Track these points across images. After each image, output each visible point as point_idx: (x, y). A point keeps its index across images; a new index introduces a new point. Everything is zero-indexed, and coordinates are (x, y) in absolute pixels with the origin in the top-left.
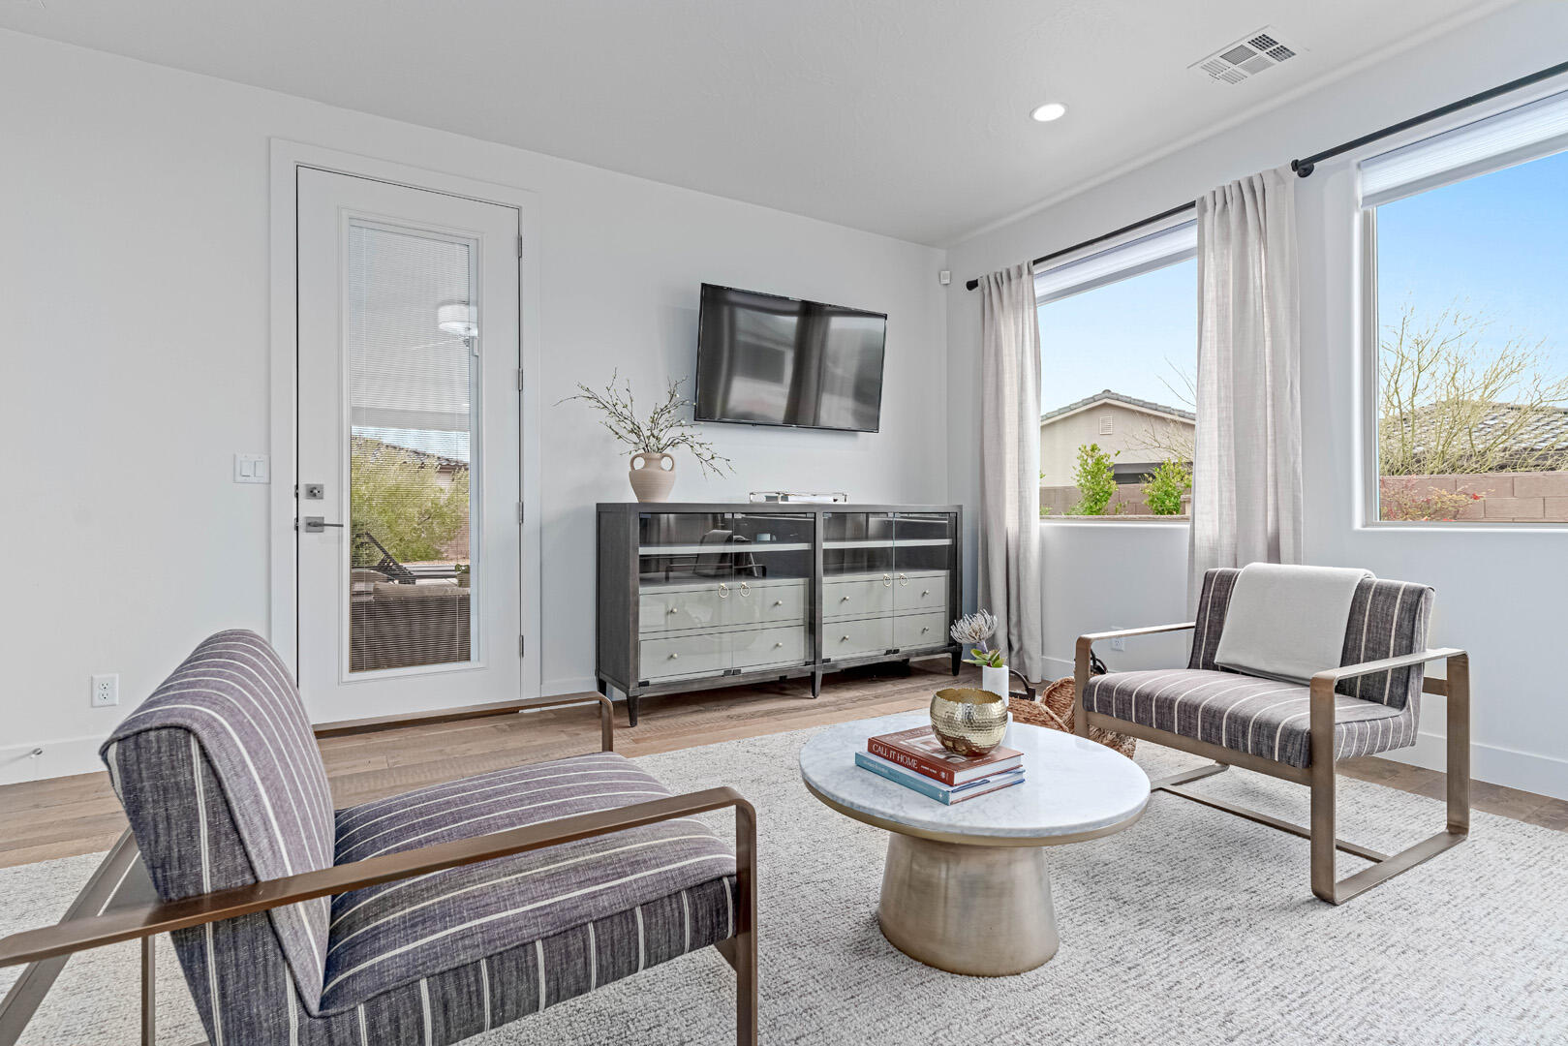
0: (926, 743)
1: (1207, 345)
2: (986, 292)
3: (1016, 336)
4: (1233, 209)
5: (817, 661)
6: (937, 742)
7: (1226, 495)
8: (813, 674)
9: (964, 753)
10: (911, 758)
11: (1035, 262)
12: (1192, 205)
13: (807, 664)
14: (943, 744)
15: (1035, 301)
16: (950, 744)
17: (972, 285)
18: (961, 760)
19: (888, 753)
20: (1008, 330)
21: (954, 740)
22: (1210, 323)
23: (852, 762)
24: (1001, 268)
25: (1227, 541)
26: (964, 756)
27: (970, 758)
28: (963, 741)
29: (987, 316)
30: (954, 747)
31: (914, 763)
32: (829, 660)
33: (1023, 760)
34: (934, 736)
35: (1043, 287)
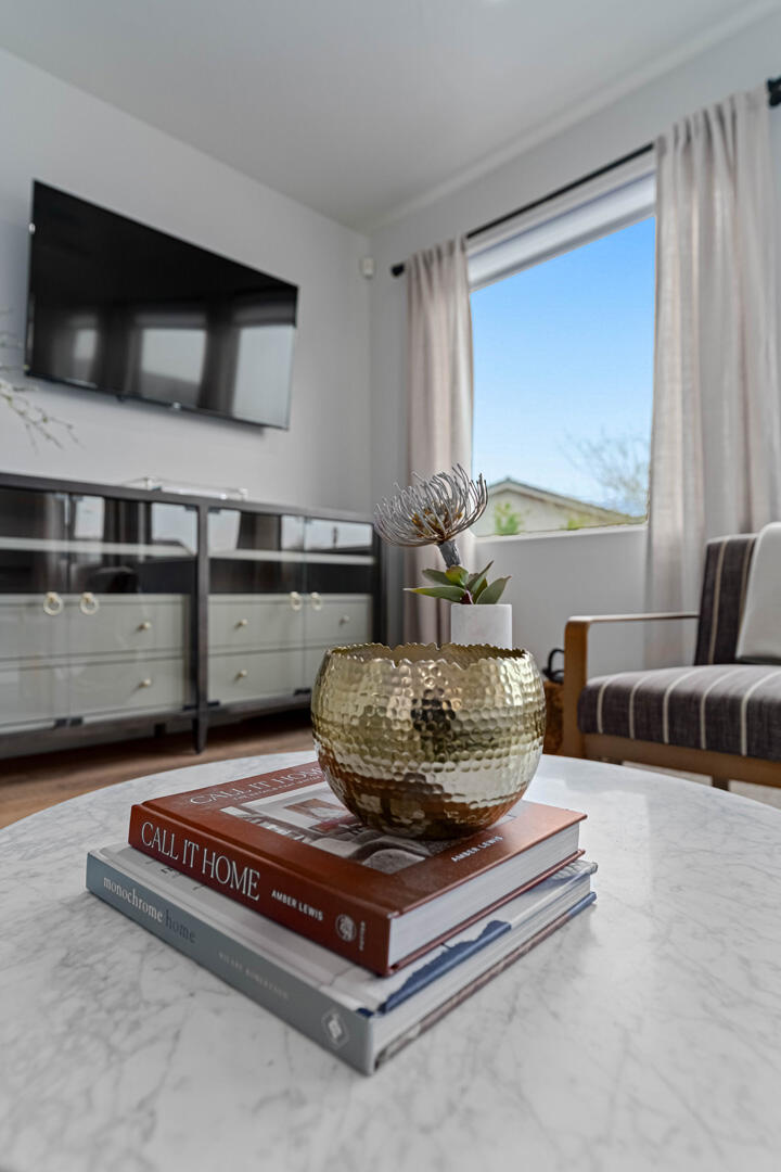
0: (302, 807)
1: (666, 308)
2: (414, 275)
3: (448, 320)
4: (698, 144)
5: (202, 704)
6: (333, 799)
7: (691, 481)
8: (196, 722)
9: (419, 830)
10: (243, 862)
11: (471, 235)
12: (648, 148)
13: (186, 708)
14: (350, 803)
15: (469, 286)
16: (372, 803)
17: (398, 271)
18: (412, 855)
19: (178, 851)
20: (439, 316)
21: (387, 791)
22: (669, 283)
23: (78, 882)
24: (429, 246)
25: (692, 535)
26: (418, 839)
27: (440, 846)
28: (416, 790)
29: (414, 304)
30: (386, 814)
31: (247, 880)
32: (216, 704)
33: (586, 837)
34: (325, 785)
35: (476, 271)
